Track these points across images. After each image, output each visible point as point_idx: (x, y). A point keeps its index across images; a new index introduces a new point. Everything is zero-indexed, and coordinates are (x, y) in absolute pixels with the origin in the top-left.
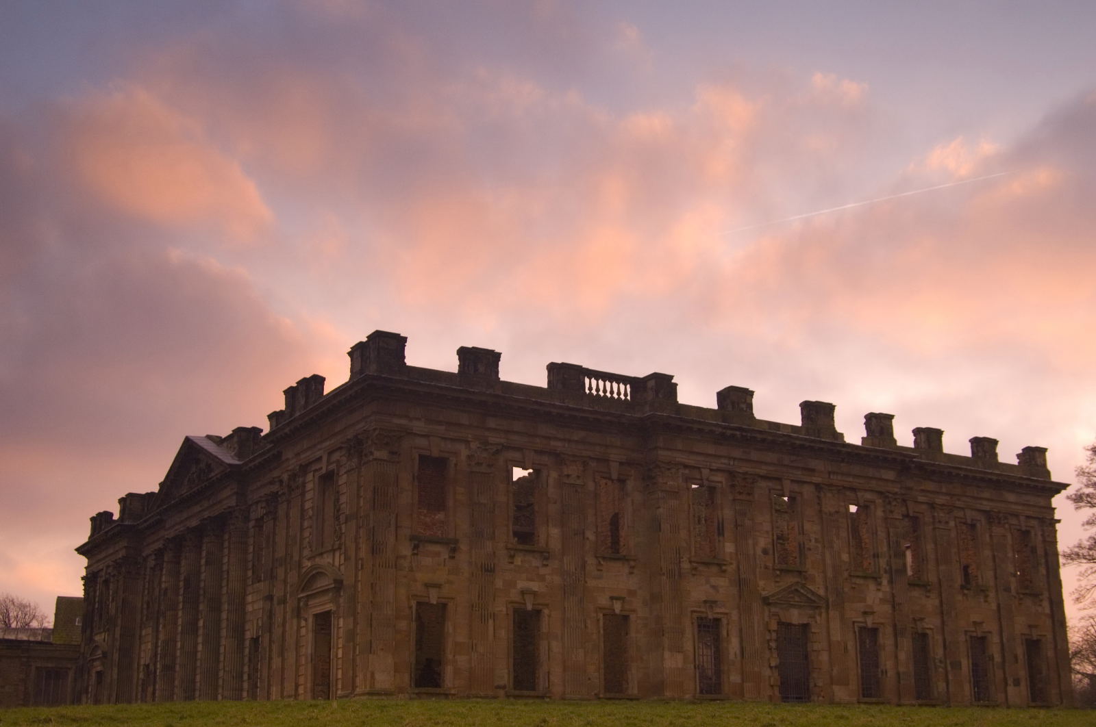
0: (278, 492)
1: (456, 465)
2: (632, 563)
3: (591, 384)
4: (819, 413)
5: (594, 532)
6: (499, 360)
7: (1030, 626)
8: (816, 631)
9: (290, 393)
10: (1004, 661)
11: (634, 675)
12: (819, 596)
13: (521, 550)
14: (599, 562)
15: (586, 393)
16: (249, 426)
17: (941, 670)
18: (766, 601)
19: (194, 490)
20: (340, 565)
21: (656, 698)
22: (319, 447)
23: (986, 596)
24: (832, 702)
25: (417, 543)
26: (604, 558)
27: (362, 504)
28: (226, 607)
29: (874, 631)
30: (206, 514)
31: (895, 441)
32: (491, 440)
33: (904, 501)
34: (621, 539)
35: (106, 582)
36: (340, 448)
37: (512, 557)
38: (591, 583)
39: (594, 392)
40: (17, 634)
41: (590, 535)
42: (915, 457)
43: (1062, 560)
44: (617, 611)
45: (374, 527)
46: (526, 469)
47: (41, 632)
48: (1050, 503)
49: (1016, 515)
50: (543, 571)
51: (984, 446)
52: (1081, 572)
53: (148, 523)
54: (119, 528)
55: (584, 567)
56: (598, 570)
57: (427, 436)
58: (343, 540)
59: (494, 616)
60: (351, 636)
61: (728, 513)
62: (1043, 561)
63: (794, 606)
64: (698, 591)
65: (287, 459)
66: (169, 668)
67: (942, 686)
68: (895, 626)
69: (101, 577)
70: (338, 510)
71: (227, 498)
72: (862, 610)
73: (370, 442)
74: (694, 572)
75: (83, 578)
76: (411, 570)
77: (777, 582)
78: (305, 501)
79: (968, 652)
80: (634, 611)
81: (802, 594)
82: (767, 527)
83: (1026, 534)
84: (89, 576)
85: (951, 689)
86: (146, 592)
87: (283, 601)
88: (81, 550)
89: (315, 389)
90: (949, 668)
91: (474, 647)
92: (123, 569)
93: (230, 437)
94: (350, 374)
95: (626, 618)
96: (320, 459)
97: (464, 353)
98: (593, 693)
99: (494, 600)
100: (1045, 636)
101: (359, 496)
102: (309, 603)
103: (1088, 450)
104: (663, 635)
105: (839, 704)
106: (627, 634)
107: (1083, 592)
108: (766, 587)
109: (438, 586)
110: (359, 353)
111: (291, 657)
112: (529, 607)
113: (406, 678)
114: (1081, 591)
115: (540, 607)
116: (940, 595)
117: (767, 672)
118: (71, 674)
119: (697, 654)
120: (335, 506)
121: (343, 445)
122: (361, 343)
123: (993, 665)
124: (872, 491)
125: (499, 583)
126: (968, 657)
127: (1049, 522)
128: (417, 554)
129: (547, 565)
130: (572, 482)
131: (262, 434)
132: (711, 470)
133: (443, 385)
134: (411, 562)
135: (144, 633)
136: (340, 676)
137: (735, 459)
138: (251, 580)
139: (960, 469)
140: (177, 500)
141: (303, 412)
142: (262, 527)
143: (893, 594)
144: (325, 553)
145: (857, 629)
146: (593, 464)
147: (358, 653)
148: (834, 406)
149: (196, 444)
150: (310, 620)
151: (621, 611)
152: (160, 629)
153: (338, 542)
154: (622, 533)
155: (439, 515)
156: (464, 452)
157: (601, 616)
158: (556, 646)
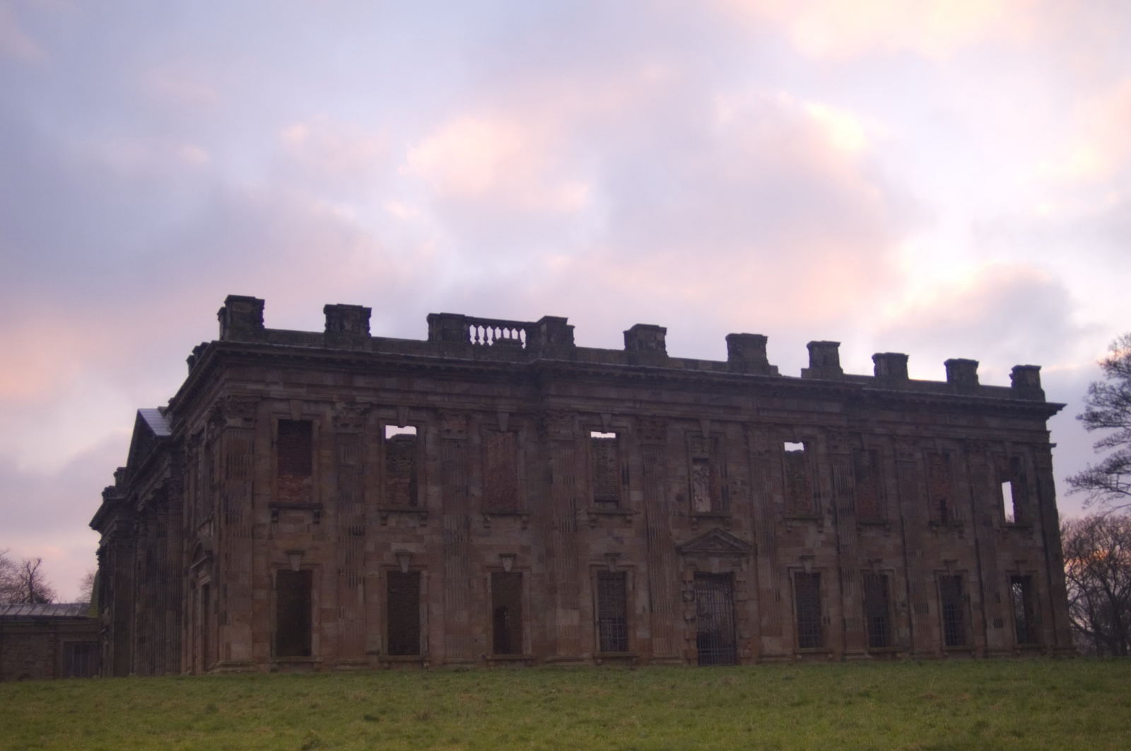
2: (524, 518)
3: (477, 335)
4: (746, 346)
5: (481, 488)
6: (369, 316)
7: (1017, 562)
8: (742, 580)
10: (982, 601)
11: (530, 632)
12: (744, 543)
13: (396, 511)
14: (486, 519)
15: (471, 343)
17: (903, 614)
18: (679, 551)
19: (145, 463)
20: (213, 536)
22: (203, 416)
23: (961, 532)
24: (761, 657)
25: (277, 510)
26: (492, 515)
27: (222, 472)
29: (816, 576)
31: (841, 370)
32: (359, 399)
33: (855, 434)
37: (385, 519)
38: (477, 541)
41: (476, 491)
42: (864, 386)
44: (508, 569)
45: (228, 497)
46: (403, 427)
48: (1044, 426)
49: (1001, 442)
50: (420, 531)
51: (962, 370)
53: (131, 496)
54: (108, 503)
55: (468, 525)
56: (485, 527)
57: (287, 400)
58: (214, 510)
59: (364, 581)
60: (217, 606)
61: (633, 460)
62: (1035, 489)
63: (713, 554)
64: (598, 544)
67: (904, 632)
68: (840, 571)
70: (213, 480)
71: (165, 470)
72: (801, 555)
73: (224, 411)
74: (592, 524)
76: (271, 537)
77: (694, 530)
78: (199, 471)
79: (938, 594)
80: (528, 568)
81: (723, 541)
82: (682, 471)
84: (102, 550)
85: (915, 633)
88: (93, 524)
90: (913, 612)
91: (342, 613)
92: (116, 544)
95: (521, 575)
97: (329, 310)
98: (480, 655)
99: (364, 564)
100: (1036, 571)
101: (221, 466)
102: (199, 574)
104: (556, 592)
106: (520, 592)
108: (681, 536)
109: (301, 553)
110: (222, 318)
112: (405, 569)
113: (267, 649)
115: (417, 569)
116: (902, 533)
117: (681, 626)
119: (597, 610)
120: (211, 476)
121: (211, 414)
122: (222, 308)
123: (970, 606)
124: (813, 426)
125: (370, 547)
126: (938, 599)
127: (1043, 447)
128: (276, 522)
129: (426, 525)
130: (454, 437)
132: (614, 415)
133: (303, 346)
134: (270, 530)
137: (641, 401)
139: (929, 395)
140: (137, 474)
143: (838, 536)
144: (206, 523)
145: (792, 575)
146: (478, 417)
148: (766, 338)
149: (143, 416)
150: (200, 592)
151: (513, 568)
153: (212, 512)
155: (306, 480)
156: (329, 413)
157: (489, 575)
158: (436, 609)
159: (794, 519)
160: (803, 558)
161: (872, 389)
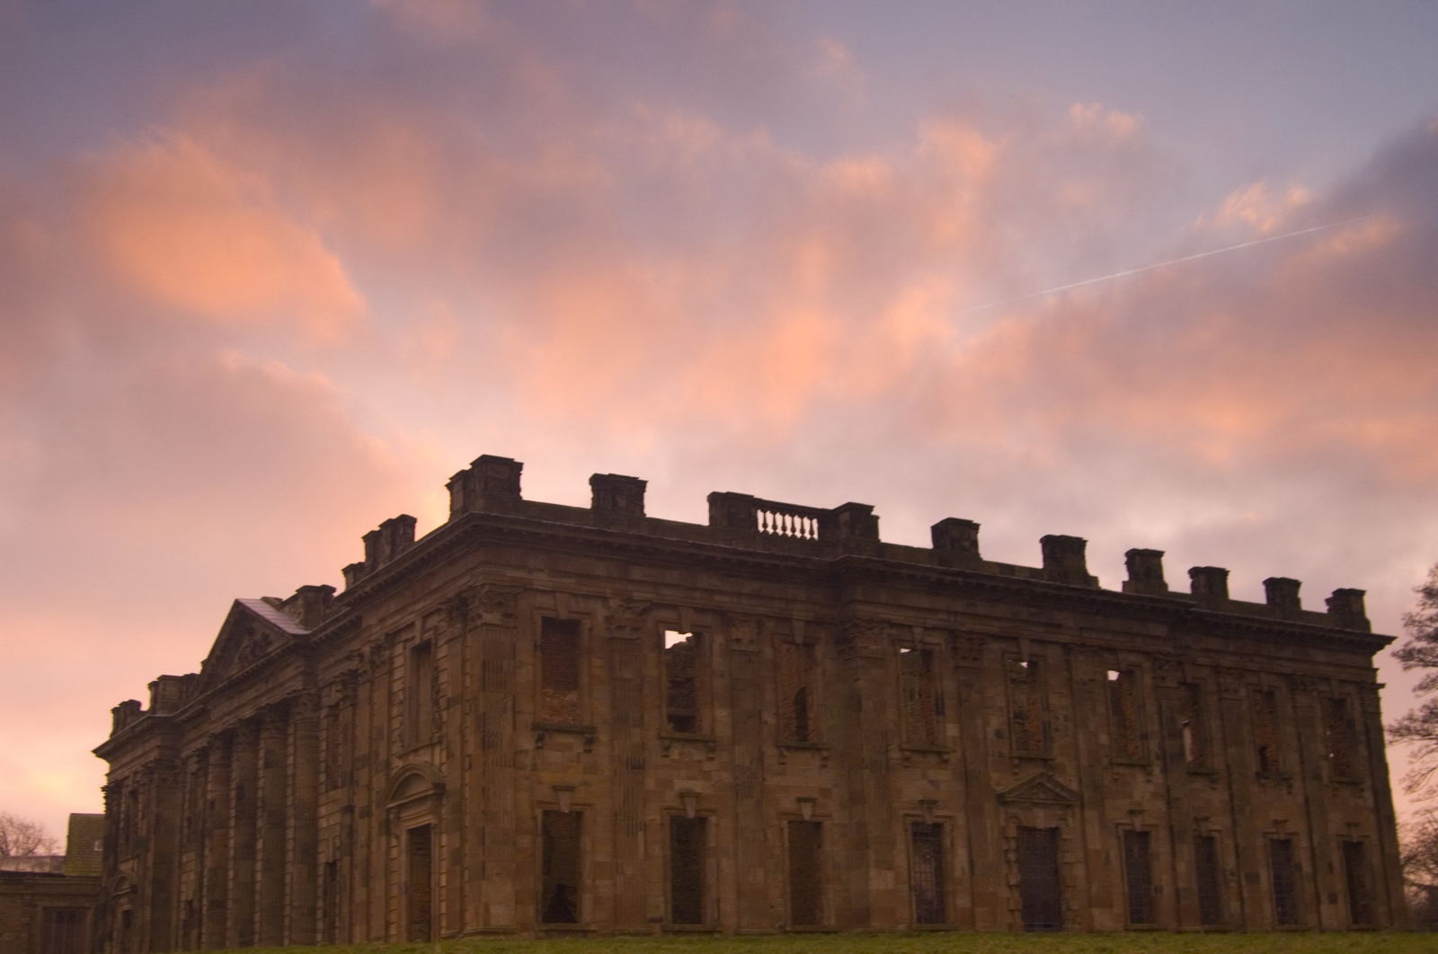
0: (357, 670)
1: (590, 629)
2: (825, 753)
3: (767, 522)
4: (1063, 551)
5: (774, 714)
6: (644, 491)
7: (1349, 825)
8: (1070, 837)
9: (371, 539)
10: (1315, 871)
11: (832, 900)
12: (1071, 792)
13: (679, 740)
14: (782, 753)
15: (758, 531)
16: (319, 585)
17: (1233, 884)
18: (1001, 799)
19: (247, 669)
20: (442, 764)
21: (859, 929)
22: (410, 609)
23: (1290, 786)
24: (1091, 931)
25: (542, 733)
26: (788, 748)
27: (468, 684)
28: (292, 822)
29: (1144, 836)
30: (264, 701)
31: (1165, 586)
32: (636, 596)
33: (1180, 664)
34: (810, 722)
35: (134, 793)
36: (439, 610)
37: (667, 748)
38: (772, 781)
39: (770, 530)
40: (18, 864)
41: (769, 718)
42: (1192, 606)
43: (1387, 737)
44: (807, 817)
45: (484, 714)
46: (684, 633)
47: (48, 861)
48: (1370, 663)
49: (1327, 679)
50: (707, 766)
51: (1282, 590)
52: (1412, 752)
53: (188, 714)
54: (149, 721)
55: (761, 759)
56: (781, 764)
57: (552, 592)
58: (444, 730)
59: (645, 827)
60: (457, 857)
61: (948, 686)
62: (1363, 738)
63: (1037, 805)
64: (912, 787)
65: (370, 626)
66: (218, 905)
67: (1234, 905)
68: (1171, 829)
69: (127, 786)
70: (436, 690)
71: (291, 679)
72: (1128, 809)
73: (477, 603)
74: (906, 764)
75: (104, 789)
76: (534, 768)
77: (1016, 774)
78: (394, 681)
79: (1268, 861)
80: (829, 816)
81: (1049, 789)
82: (1001, 702)
83: (1339, 704)
84: (112, 785)
85: (1247, 909)
86: (186, 805)
87: (367, 813)
88: (101, 752)
89: (404, 534)
90: (1244, 883)
91: (620, 868)
92: (156, 776)
93: (293, 599)
94: (449, 513)
95: (818, 825)
96: (412, 625)
97: (598, 482)
98: (777, 926)
99: (645, 805)
100: (1367, 837)
101: (464, 674)
102: (403, 815)
103: (1418, 591)
104: (868, 847)
105: (1100, 933)
106: (819, 847)
107: (1416, 779)
108: (1002, 781)
109: (570, 789)
110: (460, 484)
111: (378, 886)
112: (691, 814)
113: (531, 911)
114: (1414, 777)
115: (704, 814)
116: (1230, 787)
117: (1004, 893)
118: (90, 917)
119: (912, 873)
120: (433, 687)
121: (442, 607)
122: (462, 472)
123: (1301, 876)
124: (1139, 652)
125: (650, 784)
126: (1269, 866)
127: (1370, 688)
128: (541, 748)
129: (713, 758)
130: (744, 648)
131: (336, 594)
132: (925, 628)
133: (572, 524)
134: (534, 758)
135: (185, 859)
136: (443, 910)
137: (956, 613)
138: (323, 786)
139: (1253, 620)
140: (225, 683)
141: (388, 564)
142: (337, 716)
143: (1168, 786)
144: (422, 748)
145: (1121, 834)
146: (771, 624)
147: (466, 879)
148: (1085, 542)
149: (248, 608)
150: (404, 837)
151: (813, 816)
152: (207, 852)
153: (437, 735)
154: (811, 715)
155: (570, 696)
156: (601, 612)
157: (785, 823)
158: (727, 865)
159: (1121, 765)
160: (1132, 813)
161: (1190, 608)
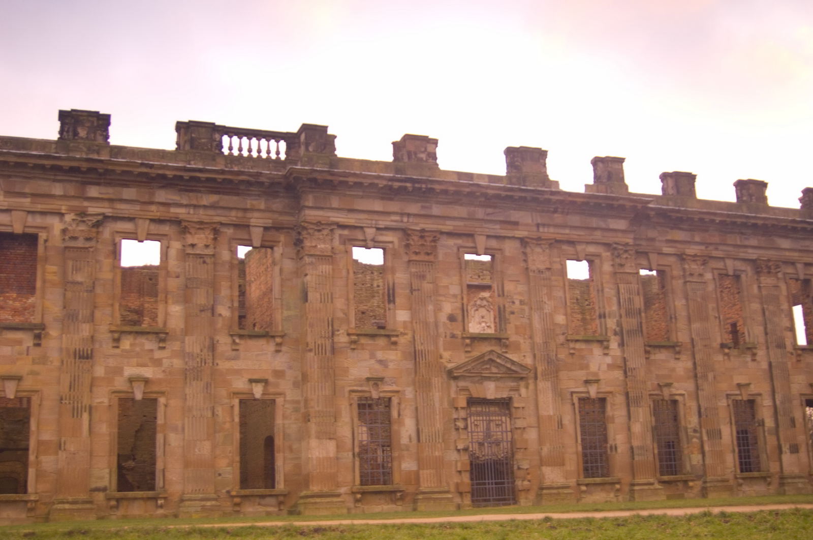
1: (46, 241)
2: (279, 340)
4: (526, 160)
5: (229, 307)
6: (108, 123)
8: (521, 405)
10: (777, 426)
12: (523, 366)
13: (130, 333)
14: (234, 341)
15: (223, 154)
17: (695, 440)
18: (451, 375)
23: (755, 354)
26: (241, 336)
29: (603, 401)
31: (626, 187)
32: (91, 210)
33: (645, 253)
37: (117, 340)
38: (223, 365)
41: (223, 311)
44: (258, 395)
50: (158, 354)
51: (751, 190)
55: (213, 347)
56: (234, 350)
57: (8, 211)
59: (91, 409)
61: (401, 277)
63: (489, 379)
64: (359, 367)
67: (696, 458)
68: (627, 394)
72: (585, 379)
74: (353, 347)
77: (467, 352)
79: (731, 419)
80: (280, 394)
81: (499, 364)
82: (455, 290)
83: (806, 282)
85: (708, 461)
90: (705, 438)
91: (63, 445)
98: (224, 491)
99: (91, 391)
104: (309, 420)
108: (452, 358)
109: (19, 379)
112: (139, 396)
115: (153, 396)
116: (693, 356)
117: (453, 456)
123: (764, 431)
124: (597, 243)
125: (99, 371)
126: (731, 424)
129: (164, 348)
130: (199, 252)
137: (410, 215)
139: (718, 214)
143: (624, 358)
145: (576, 401)
146: (230, 231)
148: (546, 152)
151: (263, 394)
156: (57, 225)
157: (236, 402)
158: (174, 440)
159: (578, 341)
160: (587, 382)
161: (660, 206)
